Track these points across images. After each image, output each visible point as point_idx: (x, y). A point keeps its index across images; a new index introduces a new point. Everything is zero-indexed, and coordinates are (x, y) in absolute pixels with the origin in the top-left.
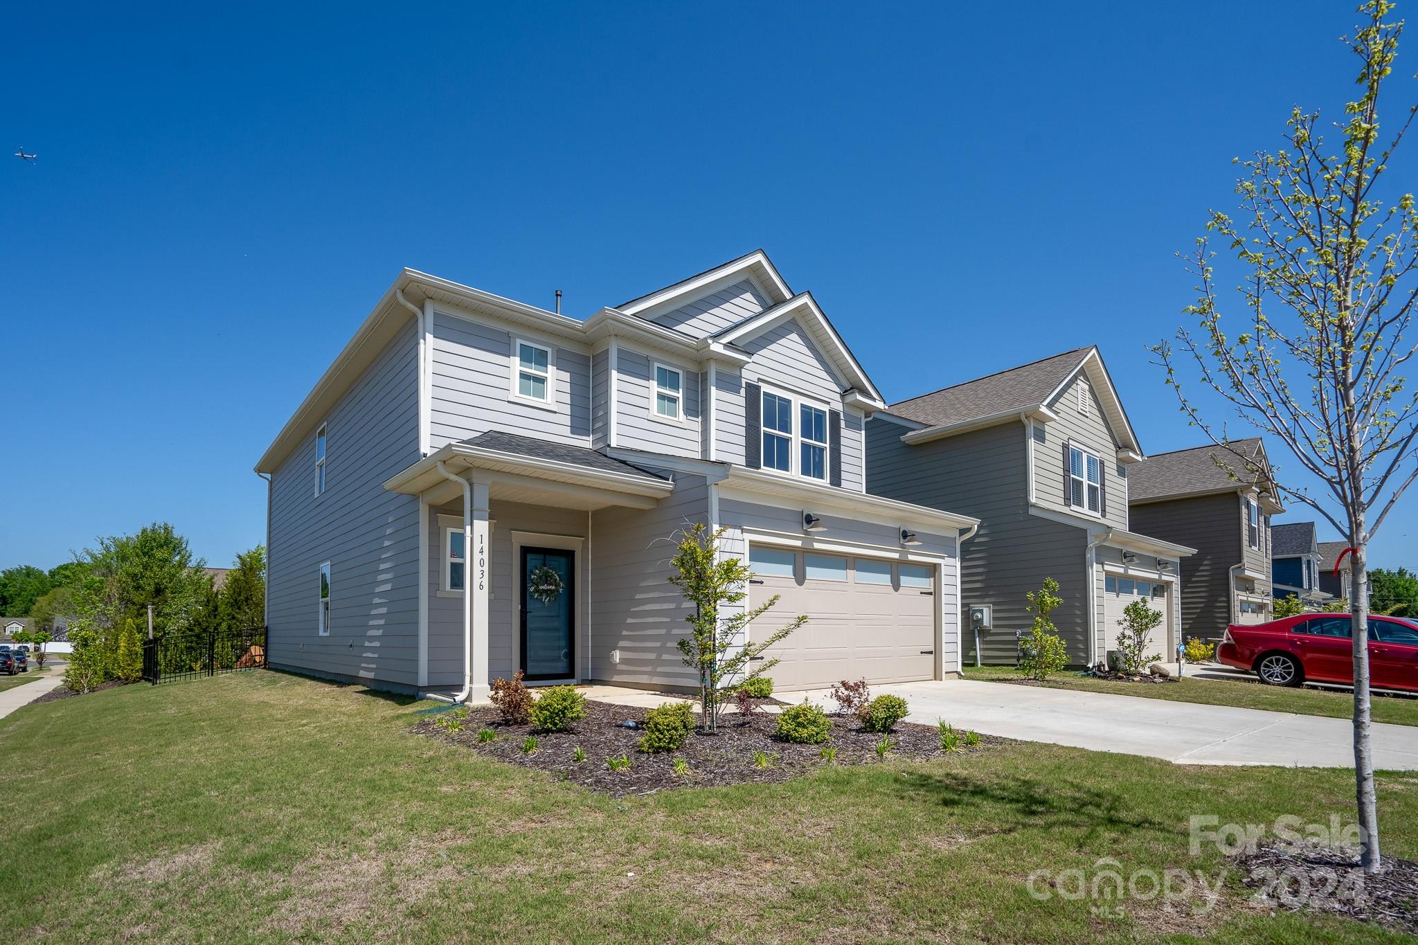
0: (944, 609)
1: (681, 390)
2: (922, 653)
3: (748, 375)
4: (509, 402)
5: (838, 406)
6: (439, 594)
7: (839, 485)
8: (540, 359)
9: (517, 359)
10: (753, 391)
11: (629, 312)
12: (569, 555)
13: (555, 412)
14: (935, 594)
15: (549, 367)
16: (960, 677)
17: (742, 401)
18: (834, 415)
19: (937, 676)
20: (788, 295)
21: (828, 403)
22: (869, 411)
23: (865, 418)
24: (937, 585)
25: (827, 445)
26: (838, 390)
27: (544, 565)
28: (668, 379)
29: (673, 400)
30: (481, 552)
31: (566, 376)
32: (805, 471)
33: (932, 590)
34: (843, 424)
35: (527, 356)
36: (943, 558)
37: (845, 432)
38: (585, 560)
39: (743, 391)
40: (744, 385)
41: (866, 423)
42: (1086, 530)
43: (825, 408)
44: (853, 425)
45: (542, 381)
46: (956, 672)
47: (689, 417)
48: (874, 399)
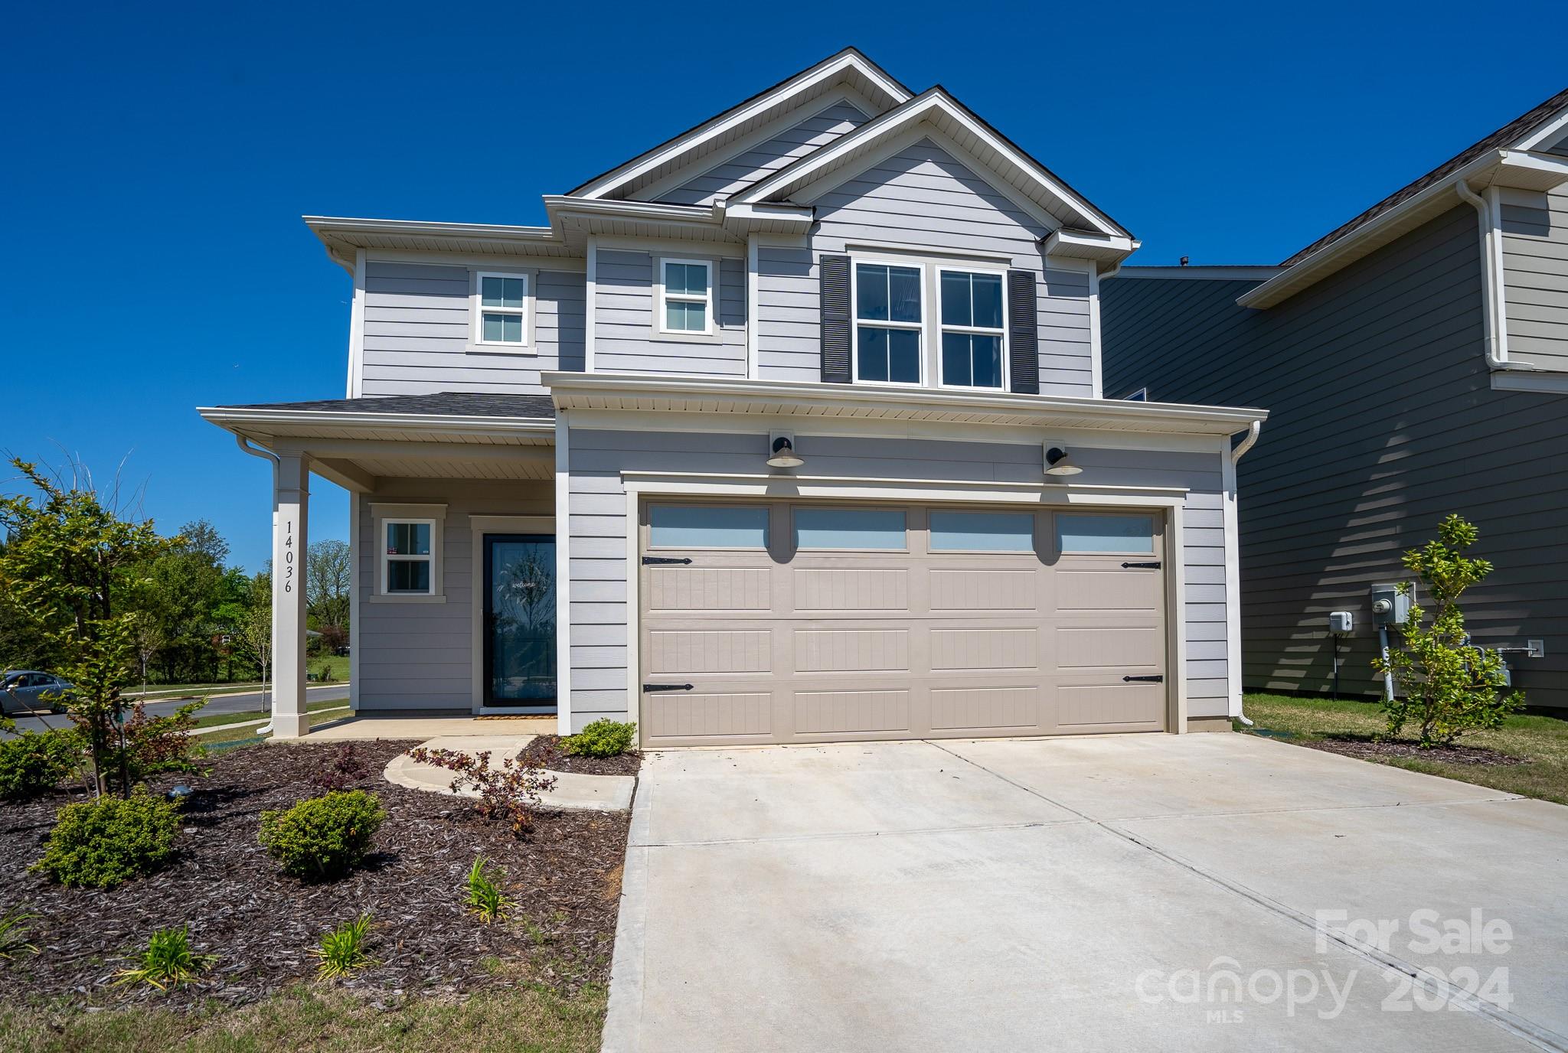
0: (1182, 594)
1: (709, 290)
2: (1127, 679)
3: (826, 242)
4: (467, 353)
5: (1031, 261)
6: (373, 600)
7: (1034, 389)
8: (514, 293)
9: (479, 297)
10: (835, 268)
11: (593, 195)
13: (536, 356)
14: (1164, 566)
15: (526, 299)
16: (1237, 726)
17: (815, 286)
18: (1022, 281)
19: (1170, 726)
20: (902, 99)
21: (1008, 261)
22: (1107, 261)
23: (1098, 274)
24: (1169, 549)
25: (1005, 330)
26: (1031, 236)
28: (687, 277)
29: (700, 306)
31: (553, 306)
32: (954, 373)
33: (1159, 559)
34: (1042, 290)
35: (491, 291)
36: (1183, 495)
37: (1049, 306)
39: (815, 271)
40: (816, 259)
41: (1102, 283)
43: (1002, 271)
44: (1065, 285)
45: (517, 318)
46: (1227, 718)
47: (725, 327)
48: (1106, 237)
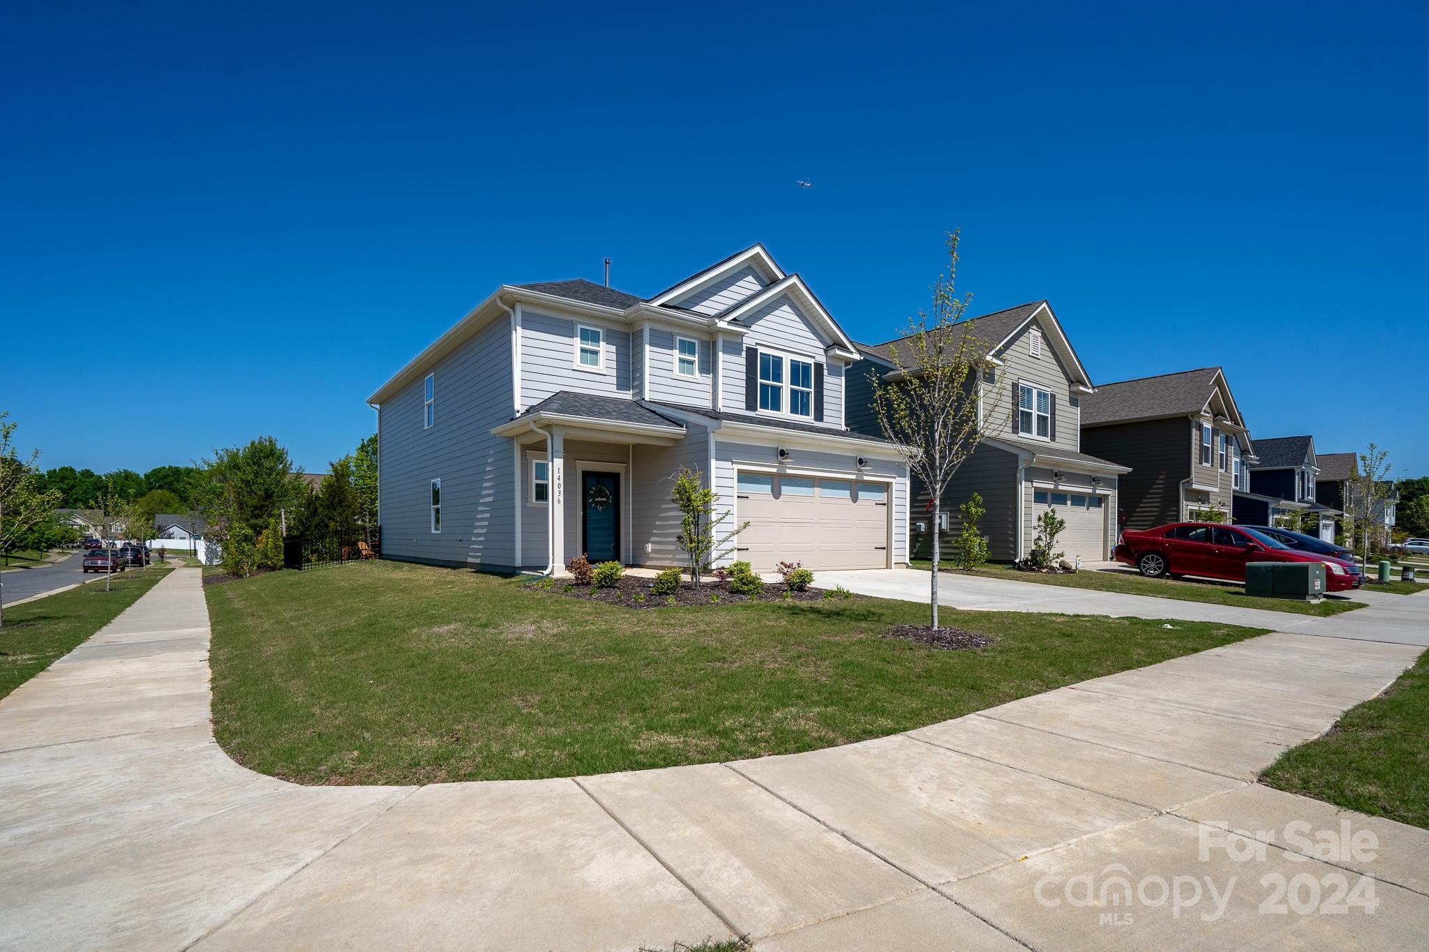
0: (894, 516)
1: (697, 355)
2: (876, 548)
3: (748, 341)
4: (573, 370)
5: (822, 359)
6: (528, 505)
7: (821, 420)
8: (595, 338)
9: (579, 339)
10: (752, 353)
11: (656, 303)
12: (615, 477)
13: (606, 375)
14: (888, 504)
15: (601, 343)
16: (908, 567)
17: (743, 361)
18: (819, 367)
19: (888, 566)
20: (781, 276)
21: (814, 357)
22: (848, 362)
23: (845, 366)
24: (890, 498)
25: (812, 390)
26: (822, 346)
27: (599, 484)
28: (687, 348)
29: (692, 363)
30: (559, 479)
31: (613, 348)
32: (794, 410)
33: (886, 502)
34: (826, 372)
35: (586, 336)
36: (895, 478)
37: (828, 379)
38: (627, 480)
39: (744, 354)
40: (745, 349)
41: (846, 371)
42: (1018, 455)
43: (811, 361)
44: (834, 372)
45: (596, 353)
46: (905, 563)
47: (703, 375)
48: (852, 353)
